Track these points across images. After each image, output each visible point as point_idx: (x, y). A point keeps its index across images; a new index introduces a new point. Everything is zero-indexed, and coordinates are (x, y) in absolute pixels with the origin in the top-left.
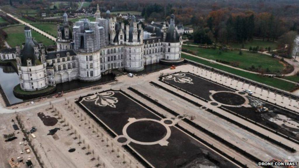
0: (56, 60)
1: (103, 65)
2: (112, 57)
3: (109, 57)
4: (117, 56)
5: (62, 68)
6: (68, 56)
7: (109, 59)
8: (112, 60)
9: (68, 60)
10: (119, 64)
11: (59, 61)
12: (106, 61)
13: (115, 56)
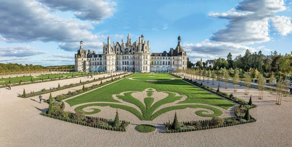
0: (92, 59)
1: (119, 67)
2: (126, 62)
3: (123, 62)
4: (130, 62)
5: (94, 64)
6: (98, 57)
7: (124, 63)
8: (126, 64)
9: (98, 60)
10: (131, 68)
11: (93, 60)
12: (121, 64)
13: (128, 62)
